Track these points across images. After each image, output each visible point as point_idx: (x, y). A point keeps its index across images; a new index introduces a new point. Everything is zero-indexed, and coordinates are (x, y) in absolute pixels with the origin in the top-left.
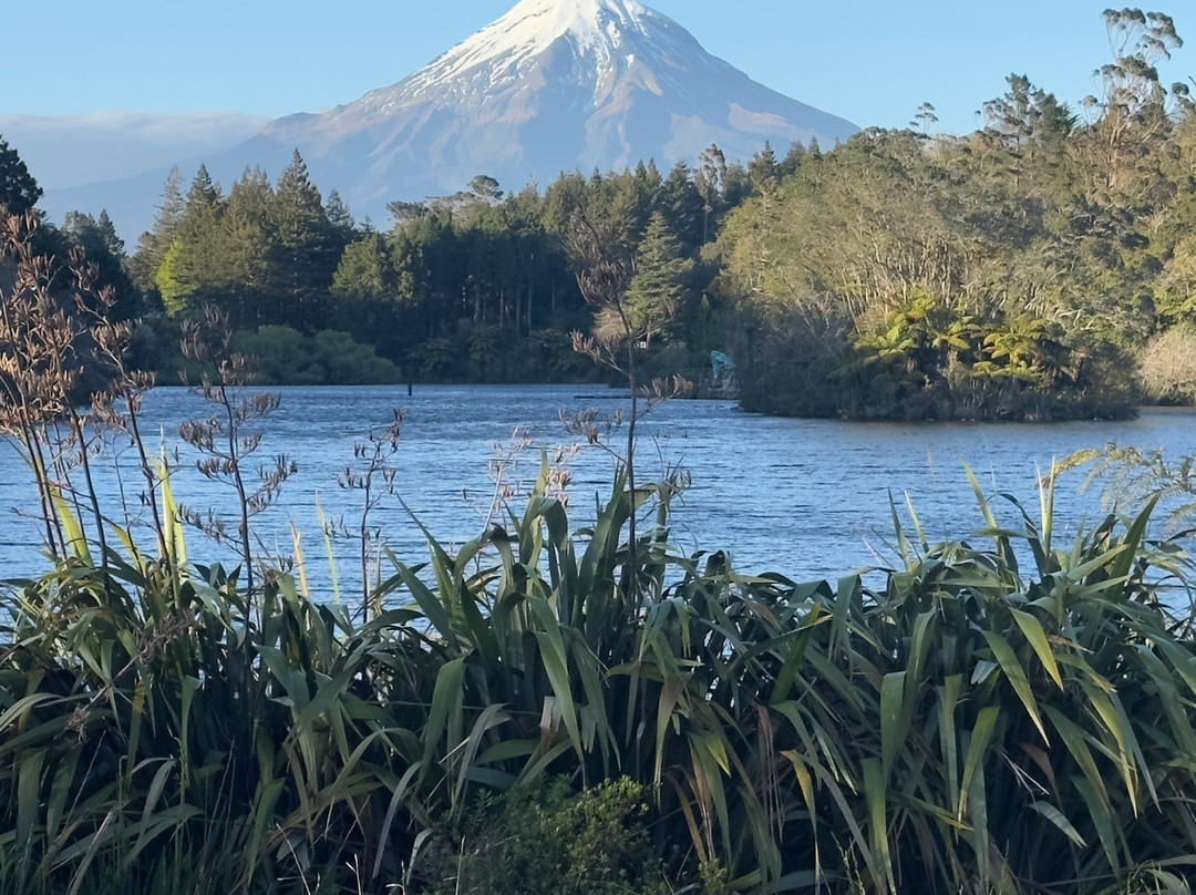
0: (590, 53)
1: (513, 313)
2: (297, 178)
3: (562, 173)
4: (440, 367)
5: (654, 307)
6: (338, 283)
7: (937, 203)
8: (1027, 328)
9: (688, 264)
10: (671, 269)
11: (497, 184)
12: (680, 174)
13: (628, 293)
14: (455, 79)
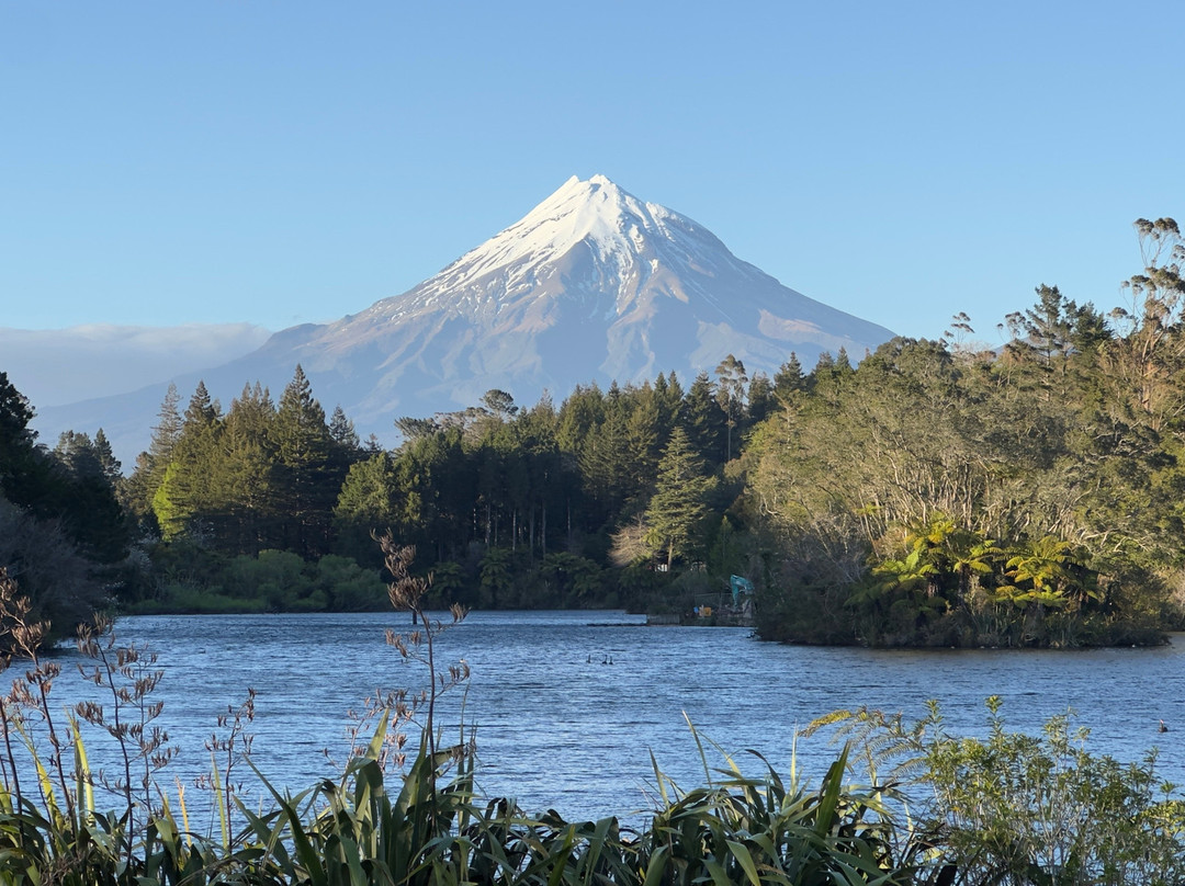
0: (611, 258)
1: (526, 535)
2: (299, 396)
3: (578, 387)
4: (449, 592)
5: (675, 528)
6: (343, 503)
7: (956, 422)
8: (1051, 551)
9: (712, 482)
10: (693, 488)
11: (511, 399)
12: (702, 388)
13: (647, 513)
14: (469, 286)
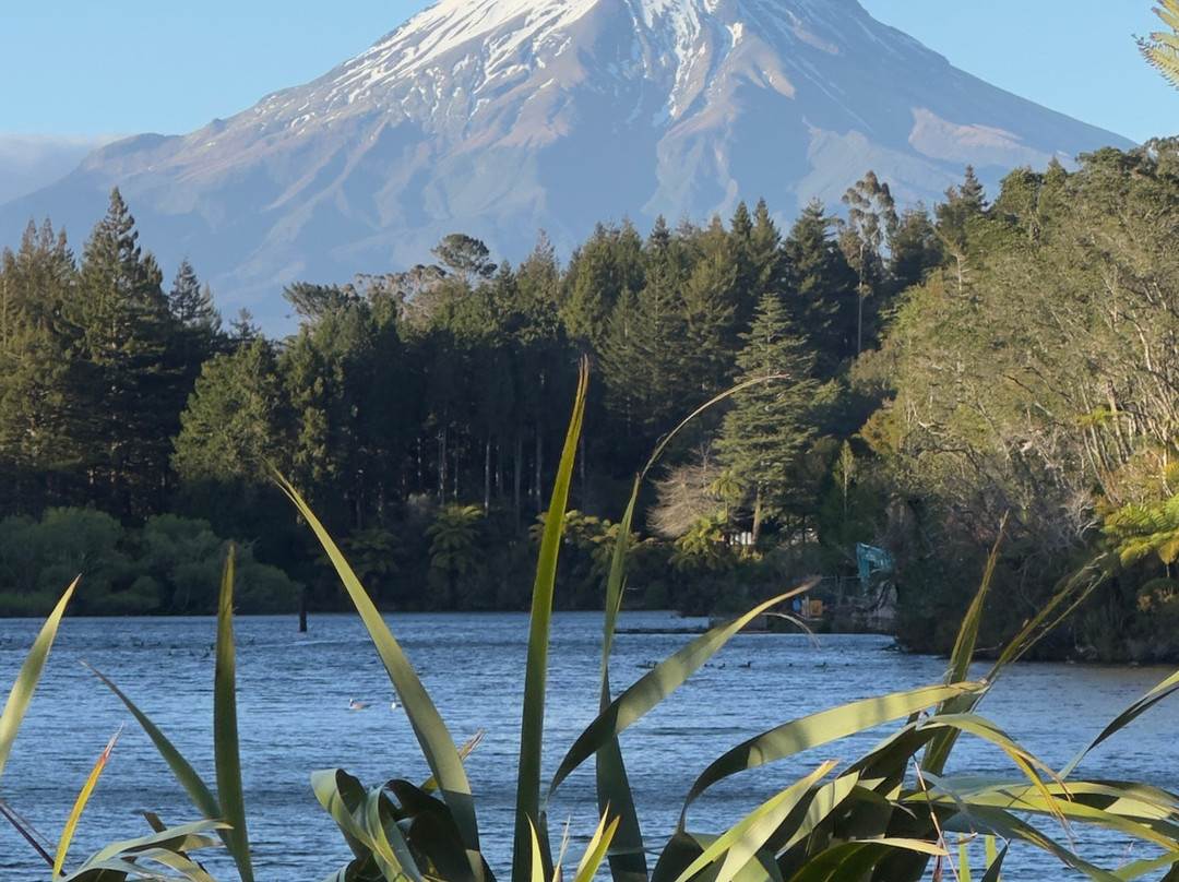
0: (663, 21)
1: (508, 483)
2: (118, 242)
3: (600, 227)
5: (766, 469)
6: (190, 430)
9: (827, 392)
10: (796, 399)
11: (485, 251)
12: (812, 228)
13: (718, 444)
14: (422, 71)
